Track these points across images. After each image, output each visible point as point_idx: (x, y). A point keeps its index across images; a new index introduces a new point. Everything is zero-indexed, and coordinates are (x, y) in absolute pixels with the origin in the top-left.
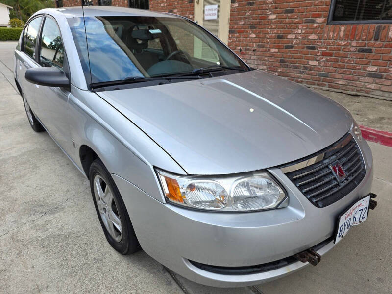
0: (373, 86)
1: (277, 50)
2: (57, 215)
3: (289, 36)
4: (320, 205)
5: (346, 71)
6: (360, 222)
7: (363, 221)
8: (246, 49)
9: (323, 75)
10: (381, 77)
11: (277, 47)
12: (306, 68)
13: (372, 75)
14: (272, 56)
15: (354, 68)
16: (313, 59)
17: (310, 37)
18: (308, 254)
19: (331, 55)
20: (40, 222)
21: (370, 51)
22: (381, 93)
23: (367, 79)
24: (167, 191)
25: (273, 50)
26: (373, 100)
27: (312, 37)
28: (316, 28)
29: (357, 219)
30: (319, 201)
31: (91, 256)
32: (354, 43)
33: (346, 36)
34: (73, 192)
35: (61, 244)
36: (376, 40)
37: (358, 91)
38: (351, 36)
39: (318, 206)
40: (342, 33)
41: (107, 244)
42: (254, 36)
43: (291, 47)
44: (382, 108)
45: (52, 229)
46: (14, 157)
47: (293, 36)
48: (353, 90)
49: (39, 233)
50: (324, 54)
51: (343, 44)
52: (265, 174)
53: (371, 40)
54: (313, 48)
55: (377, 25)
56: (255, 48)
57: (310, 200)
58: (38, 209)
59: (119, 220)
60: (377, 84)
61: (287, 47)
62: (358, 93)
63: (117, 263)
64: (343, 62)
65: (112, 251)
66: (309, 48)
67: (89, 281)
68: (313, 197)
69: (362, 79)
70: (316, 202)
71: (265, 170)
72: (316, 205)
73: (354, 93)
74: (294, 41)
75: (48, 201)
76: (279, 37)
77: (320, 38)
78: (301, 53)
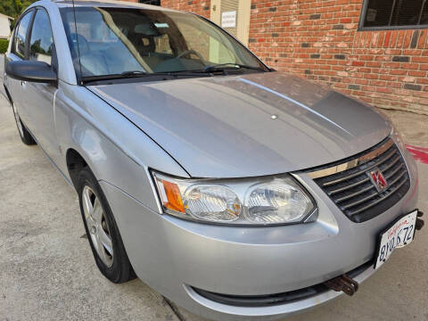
0: (410, 99)
1: (301, 60)
2: (40, 236)
3: (316, 45)
4: (357, 219)
5: (379, 83)
6: (405, 243)
7: (408, 242)
8: (267, 60)
9: (354, 87)
10: (419, 88)
11: (302, 56)
12: (333, 79)
13: (408, 86)
14: (295, 67)
15: (388, 79)
16: (341, 69)
17: (339, 46)
18: (341, 281)
19: (362, 64)
20: (20, 244)
21: (406, 59)
22: (419, 107)
23: (403, 91)
24: (165, 199)
25: (298, 60)
26: (410, 115)
27: (341, 45)
28: (345, 34)
30: (356, 214)
31: (76, 285)
32: (388, 51)
33: (380, 43)
34: (62, 211)
35: (41, 270)
36: (413, 46)
37: (393, 104)
38: (385, 43)
39: (355, 221)
40: (374, 41)
41: (97, 270)
42: (276, 44)
43: (318, 56)
44: (422, 124)
45: (33, 252)
47: (320, 44)
48: (387, 103)
49: (17, 257)
50: (355, 64)
51: (376, 52)
52: (289, 179)
53: (407, 47)
54: (342, 57)
55: (414, 31)
56: (278, 58)
57: (344, 212)
58: (19, 229)
59: (110, 241)
60: (414, 96)
61: (313, 56)
62: (393, 107)
63: (107, 294)
64: (375, 71)
65: (103, 279)
66: (337, 57)
67: (71, 314)
68: (349, 209)
69: (398, 91)
70: (353, 215)
71: (288, 174)
72: (352, 218)
73: (388, 107)
74: (321, 50)
76: (305, 45)
77: (350, 46)
78: (329, 62)
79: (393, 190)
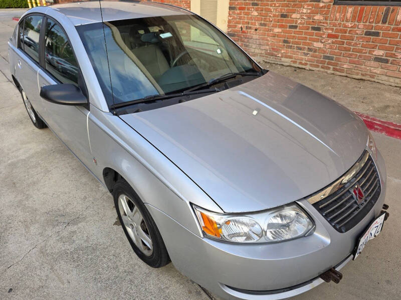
0: (378, 71)
1: (280, 30)
2: (80, 225)
3: (294, 16)
4: (343, 230)
5: (351, 55)
6: (375, 236)
8: (247, 28)
9: (328, 58)
10: (387, 61)
11: (281, 26)
12: (310, 50)
13: (378, 59)
14: (274, 36)
15: (360, 51)
16: (317, 41)
17: (315, 18)
19: (336, 37)
20: (65, 233)
21: (377, 34)
22: (386, 78)
23: (372, 63)
24: (203, 224)
25: (277, 30)
26: (379, 86)
27: (318, 17)
28: (322, 7)
29: (373, 235)
30: (342, 226)
31: (121, 269)
32: (361, 25)
33: (354, 18)
34: (91, 199)
35: (90, 257)
36: (384, 22)
37: (362, 75)
38: (358, 17)
39: (341, 232)
40: (349, 15)
42: (255, 13)
43: (296, 27)
44: (387, 95)
45: (78, 241)
46: (23, 160)
47: (298, 16)
48: (357, 74)
49: (67, 246)
50: (330, 36)
51: (350, 26)
52: (294, 206)
53: (379, 22)
54: (318, 29)
55: (385, 8)
56: (258, 27)
57: (334, 227)
58: (61, 219)
59: (150, 240)
60: (382, 68)
61: (291, 27)
62: (363, 78)
64: (349, 44)
66: (314, 29)
68: (338, 223)
69: (368, 63)
70: (340, 228)
71: (295, 203)
73: (359, 77)
74: (299, 21)
75: (68, 210)
76: (283, 16)
77: (326, 19)
78: (306, 33)
79: (368, 200)
